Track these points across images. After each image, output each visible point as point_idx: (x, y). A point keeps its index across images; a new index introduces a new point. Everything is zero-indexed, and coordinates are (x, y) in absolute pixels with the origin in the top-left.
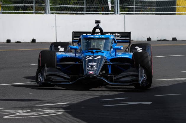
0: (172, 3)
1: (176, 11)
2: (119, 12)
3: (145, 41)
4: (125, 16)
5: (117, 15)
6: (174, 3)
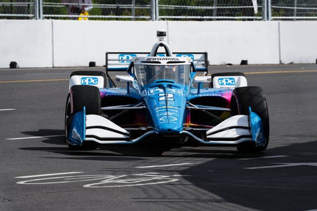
2: (271, 17)
3: (313, 64)
4: (280, 24)
5: (267, 22)
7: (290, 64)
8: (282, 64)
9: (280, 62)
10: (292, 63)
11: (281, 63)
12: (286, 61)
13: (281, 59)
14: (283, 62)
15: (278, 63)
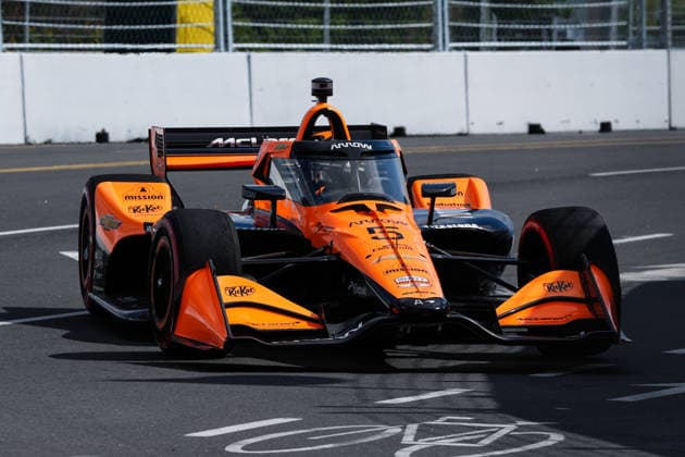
0: (164, 13)
1: (178, 39)
3: (90, 143)
4: (24, 59)
6: (168, 14)
7: (46, 143)
8: (30, 144)
9: (26, 138)
10: (49, 142)
11: (28, 143)
12: (38, 137)
13: (28, 134)
14: (31, 140)
15: (22, 141)
